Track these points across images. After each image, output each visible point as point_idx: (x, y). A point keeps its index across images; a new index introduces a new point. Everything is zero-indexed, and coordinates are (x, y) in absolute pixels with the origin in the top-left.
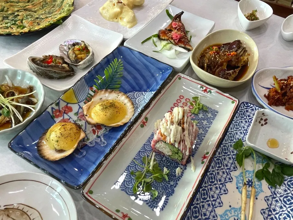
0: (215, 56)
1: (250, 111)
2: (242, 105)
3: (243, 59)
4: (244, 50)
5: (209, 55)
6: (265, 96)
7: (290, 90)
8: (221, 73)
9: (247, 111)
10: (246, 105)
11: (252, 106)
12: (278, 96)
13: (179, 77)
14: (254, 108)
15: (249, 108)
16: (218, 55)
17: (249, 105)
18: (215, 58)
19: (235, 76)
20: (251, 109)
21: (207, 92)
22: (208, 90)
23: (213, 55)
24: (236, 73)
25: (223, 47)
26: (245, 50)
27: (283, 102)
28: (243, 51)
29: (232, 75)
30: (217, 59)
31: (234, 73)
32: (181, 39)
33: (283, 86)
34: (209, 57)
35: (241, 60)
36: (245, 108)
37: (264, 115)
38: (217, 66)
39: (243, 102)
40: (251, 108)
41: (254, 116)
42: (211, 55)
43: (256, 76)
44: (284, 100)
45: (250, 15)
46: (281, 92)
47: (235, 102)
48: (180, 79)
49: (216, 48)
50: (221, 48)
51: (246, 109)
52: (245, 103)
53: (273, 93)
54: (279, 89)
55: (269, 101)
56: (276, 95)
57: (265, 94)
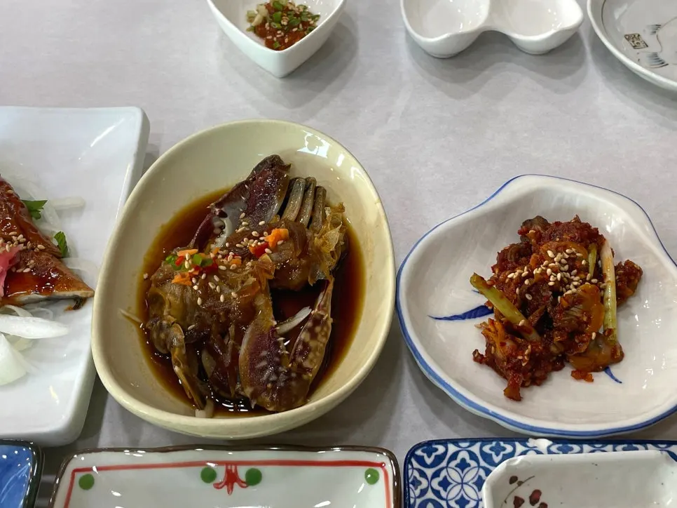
0: (204, 286)
1: (454, 475)
2: (413, 468)
3: (324, 244)
4: (310, 193)
5: (177, 291)
6: (478, 358)
7: (555, 303)
8: (264, 363)
9: (445, 484)
10: (429, 461)
11: (452, 449)
12: (526, 352)
13: (79, 476)
14: (464, 455)
15: (444, 464)
16: (216, 278)
17: (441, 449)
18: (207, 294)
19: (325, 340)
20: (457, 466)
21: (240, 482)
22: (242, 472)
23: (195, 287)
24: (325, 322)
25: (223, 215)
26: (316, 189)
27: (552, 355)
28: (309, 201)
29: (312, 344)
30: (222, 298)
31: (318, 329)
32: (18, 266)
33: (522, 294)
34: (183, 298)
35: (319, 251)
36: (429, 472)
37: (520, 483)
38: (232, 329)
39: (412, 453)
40: (453, 464)
41: (480, 489)
42: (185, 287)
43: (408, 293)
44: (553, 349)
45: (270, 13)
46: (530, 323)
47: (380, 470)
48: (87, 483)
49: (192, 256)
50: (217, 223)
51: (436, 475)
52: (419, 452)
53: (503, 344)
54: (517, 313)
55: (505, 377)
56: (519, 348)
57: (476, 351)
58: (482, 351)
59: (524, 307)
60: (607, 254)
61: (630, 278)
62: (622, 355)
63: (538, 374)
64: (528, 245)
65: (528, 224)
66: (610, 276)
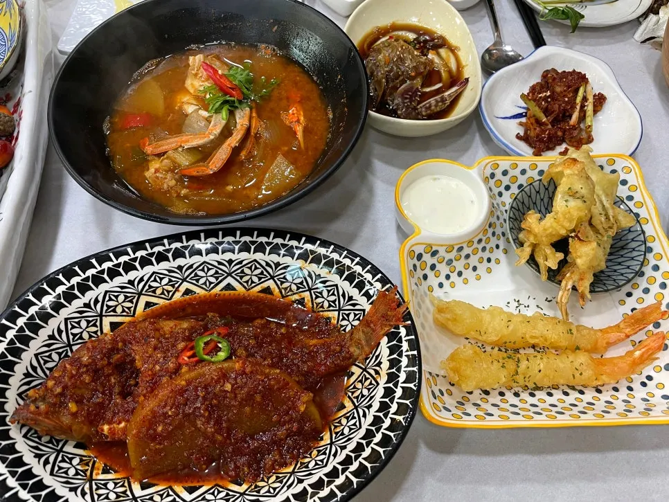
6: (518, 137)
12: (546, 133)
46: (548, 121)
53: (535, 129)
54: (543, 115)
55: (532, 147)
56: (543, 132)
57: (519, 133)
58: (522, 134)
59: (546, 112)
60: (589, 88)
61: (600, 100)
62: (593, 139)
63: (550, 146)
64: (547, 82)
65: (547, 72)
66: (591, 99)
